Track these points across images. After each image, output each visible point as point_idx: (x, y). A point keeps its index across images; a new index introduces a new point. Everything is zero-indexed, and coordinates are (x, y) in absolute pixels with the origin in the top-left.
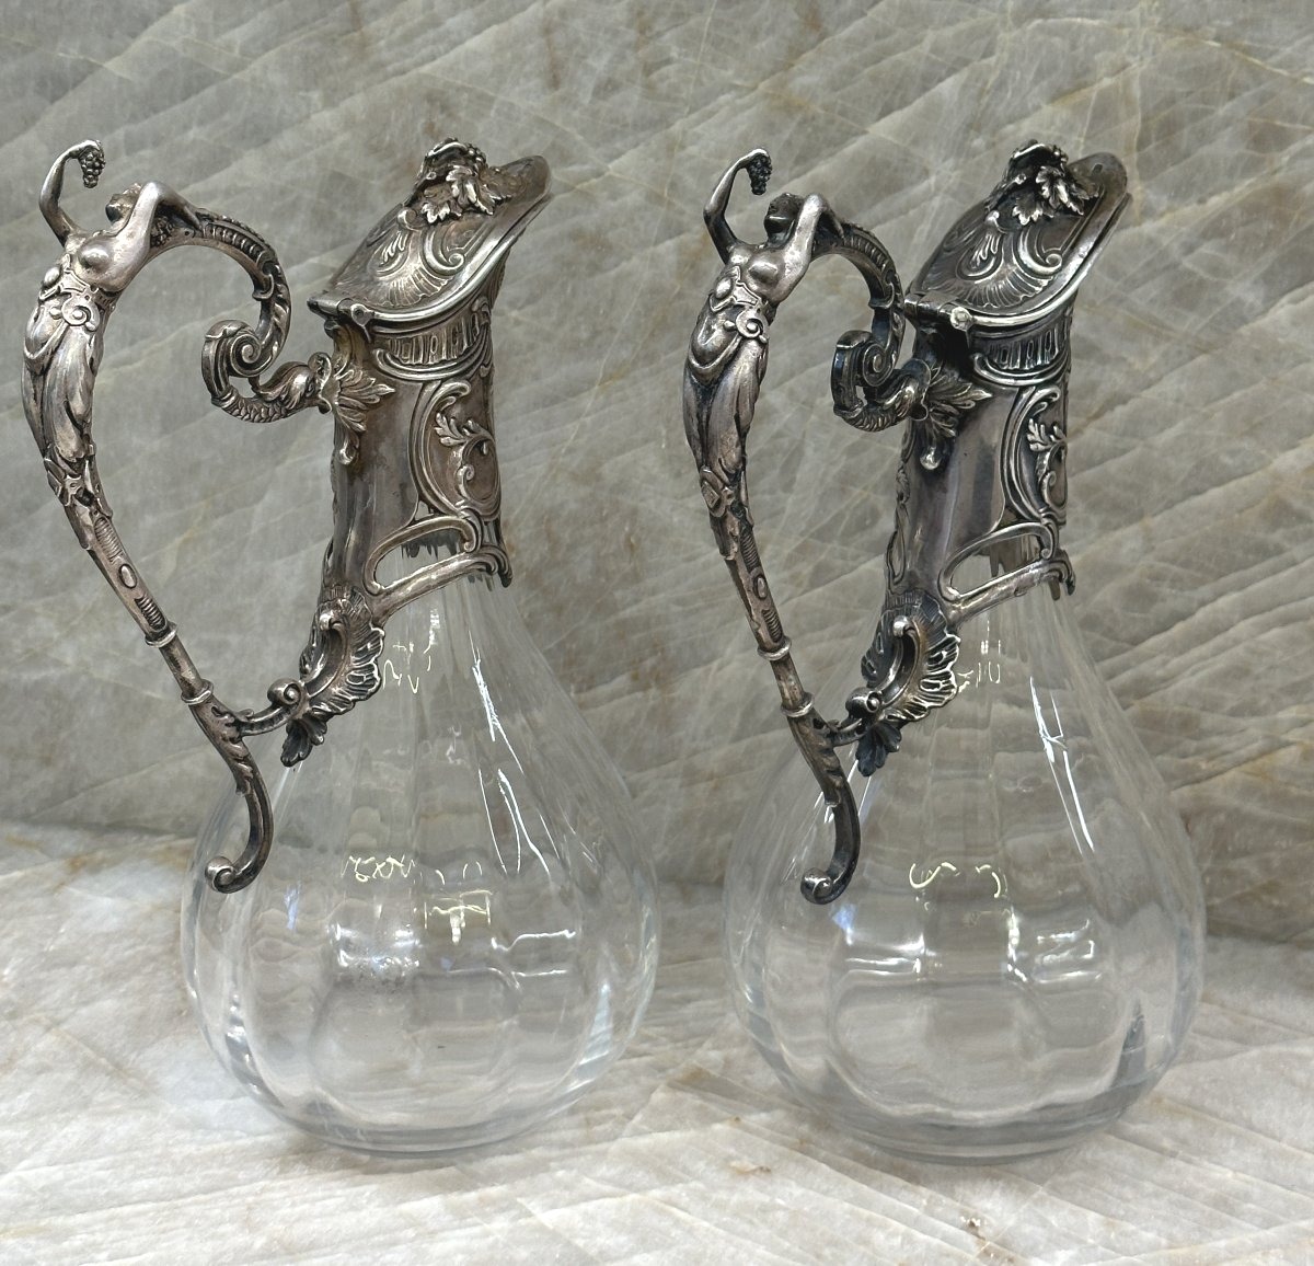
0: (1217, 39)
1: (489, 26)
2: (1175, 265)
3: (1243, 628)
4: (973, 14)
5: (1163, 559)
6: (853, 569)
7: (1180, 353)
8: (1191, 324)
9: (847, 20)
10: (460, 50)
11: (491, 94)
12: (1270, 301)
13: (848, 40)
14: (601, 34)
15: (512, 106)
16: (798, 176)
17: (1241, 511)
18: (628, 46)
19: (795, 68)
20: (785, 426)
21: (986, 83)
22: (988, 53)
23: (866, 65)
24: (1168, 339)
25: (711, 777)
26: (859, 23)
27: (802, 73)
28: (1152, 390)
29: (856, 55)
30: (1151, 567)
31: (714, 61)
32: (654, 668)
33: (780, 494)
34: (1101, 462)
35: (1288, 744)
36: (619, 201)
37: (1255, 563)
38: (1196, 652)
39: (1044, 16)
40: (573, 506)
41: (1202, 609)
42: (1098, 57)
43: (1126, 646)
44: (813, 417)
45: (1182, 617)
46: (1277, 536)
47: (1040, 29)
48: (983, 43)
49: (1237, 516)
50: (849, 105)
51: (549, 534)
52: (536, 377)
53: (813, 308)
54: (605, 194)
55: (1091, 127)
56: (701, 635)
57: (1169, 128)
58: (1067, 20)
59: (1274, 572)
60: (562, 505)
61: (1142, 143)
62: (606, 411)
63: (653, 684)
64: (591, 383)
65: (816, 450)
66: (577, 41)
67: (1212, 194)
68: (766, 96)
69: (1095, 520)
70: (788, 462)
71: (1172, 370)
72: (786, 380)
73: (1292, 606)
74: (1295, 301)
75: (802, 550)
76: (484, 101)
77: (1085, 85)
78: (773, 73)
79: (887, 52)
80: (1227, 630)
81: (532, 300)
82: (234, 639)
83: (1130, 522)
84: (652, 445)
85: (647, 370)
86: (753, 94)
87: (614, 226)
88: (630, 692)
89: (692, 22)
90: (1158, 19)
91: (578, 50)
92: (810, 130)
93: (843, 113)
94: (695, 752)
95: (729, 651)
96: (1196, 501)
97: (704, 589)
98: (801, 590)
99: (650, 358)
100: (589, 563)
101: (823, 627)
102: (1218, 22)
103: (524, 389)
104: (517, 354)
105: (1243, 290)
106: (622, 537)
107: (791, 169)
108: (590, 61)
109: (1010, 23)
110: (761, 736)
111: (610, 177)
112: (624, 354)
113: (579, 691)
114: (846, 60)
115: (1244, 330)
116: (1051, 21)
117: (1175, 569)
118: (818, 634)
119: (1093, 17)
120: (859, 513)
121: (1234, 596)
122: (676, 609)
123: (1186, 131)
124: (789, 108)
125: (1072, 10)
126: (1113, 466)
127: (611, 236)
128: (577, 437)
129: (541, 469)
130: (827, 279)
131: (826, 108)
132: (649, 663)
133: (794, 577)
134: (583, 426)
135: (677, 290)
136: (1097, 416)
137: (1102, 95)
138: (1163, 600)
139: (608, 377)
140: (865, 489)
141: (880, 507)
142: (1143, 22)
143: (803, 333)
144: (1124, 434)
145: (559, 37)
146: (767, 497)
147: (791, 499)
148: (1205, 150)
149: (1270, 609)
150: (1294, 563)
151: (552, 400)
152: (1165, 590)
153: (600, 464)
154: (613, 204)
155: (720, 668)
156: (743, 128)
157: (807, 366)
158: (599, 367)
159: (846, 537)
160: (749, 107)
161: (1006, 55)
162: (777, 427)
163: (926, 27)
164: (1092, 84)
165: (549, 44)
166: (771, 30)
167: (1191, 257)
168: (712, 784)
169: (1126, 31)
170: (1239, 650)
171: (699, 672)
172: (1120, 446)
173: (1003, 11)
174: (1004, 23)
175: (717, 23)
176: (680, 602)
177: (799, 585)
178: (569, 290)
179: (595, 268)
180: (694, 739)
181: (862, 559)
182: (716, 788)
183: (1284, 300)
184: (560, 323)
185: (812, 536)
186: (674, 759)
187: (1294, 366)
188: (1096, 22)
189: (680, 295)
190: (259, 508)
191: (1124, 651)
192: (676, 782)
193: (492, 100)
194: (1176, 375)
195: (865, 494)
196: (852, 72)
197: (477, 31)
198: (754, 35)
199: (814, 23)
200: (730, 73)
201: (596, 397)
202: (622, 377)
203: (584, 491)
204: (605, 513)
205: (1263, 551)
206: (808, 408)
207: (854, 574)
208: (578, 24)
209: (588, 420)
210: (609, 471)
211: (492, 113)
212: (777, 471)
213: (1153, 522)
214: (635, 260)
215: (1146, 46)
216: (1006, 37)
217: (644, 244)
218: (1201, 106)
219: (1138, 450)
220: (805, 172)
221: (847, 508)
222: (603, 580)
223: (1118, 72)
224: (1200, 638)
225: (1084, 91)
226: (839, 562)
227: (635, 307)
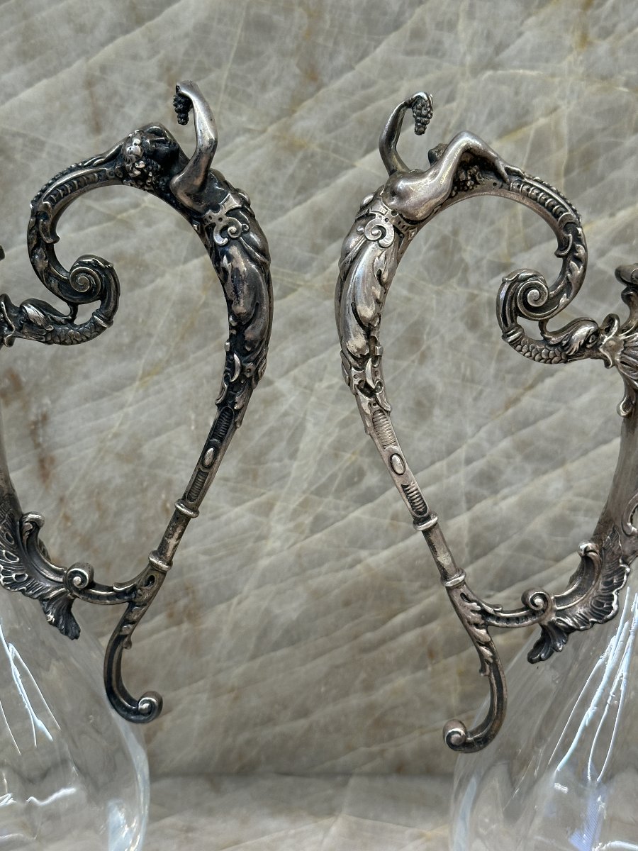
0: (627, 85)
1: (39, 79)
2: (591, 266)
4: (439, 67)
5: (579, 495)
6: (344, 517)
8: (603, 311)
9: (339, 73)
10: (14, 101)
11: (43, 138)
13: (340, 91)
14: (136, 87)
15: (61, 149)
16: (300, 203)
18: (160, 96)
19: (297, 115)
20: (291, 407)
21: (449, 124)
22: (450, 99)
23: (354, 111)
25: (232, 690)
26: (349, 76)
27: (302, 118)
29: (346, 103)
30: (570, 501)
31: (231, 109)
32: (186, 607)
33: (286, 461)
34: (535, 422)
36: (154, 227)
39: (495, 67)
40: (118, 481)
42: (536, 101)
43: (551, 562)
44: (313, 399)
47: (491, 79)
48: (447, 91)
50: (340, 144)
51: (99, 506)
52: (86, 376)
53: (313, 311)
54: (142, 222)
55: (529, 159)
56: (223, 578)
57: (588, 158)
58: (512, 71)
60: (109, 481)
61: (568, 170)
62: (146, 401)
63: (185, 619)
64: (133, 379)
65: (315, 424)
66: (116, 93)
67: (619, 209)
68: (274, 138)
69: (529, 467)
70: (293, 435)
72: (292, 369)
75: (304, 505)
76: (38, 144)
77: (526, 124)
78: (279, 118)
79: (370, 100)
83: (555, 467)
84: (183, 428)
85: (178, 366)
86: (263, 137)
87: (150, 249)
88: (167, 628)
89: (212, 76)
90: (581, 70)
91: (116, 100)
92: (309, 165)
93: (336, 150)
94: (220, 671)
95: (246, 589)
97: (226, 540)
98: (302, 537)
99: (181, 357)
100: (132, 526)
101: (320, 564)
102: (626, 72)
103: (75, 388)
104: (70, 358)
106: (160, 503)
107: (295, 198)
108: (126, 110)
109: (468, 74)
110: (272, 654)
111: (146, 207)
112: (160, 354)
114: (338, 106)
116: (500, 72)
117: (589, 502)
118: (316, 570)
119: (532, 68)
120: (349, 472)
122: (203, 558)
123: (601, 160)
124: (292, 148)
125: (516, 63)
126: (543, 425)
127: (148, 257)
128: (121, 424)
129: (90, 452)
130: (323, 286)
131: (322, 146)
132: (182, 603)
133: (297, 527)
134: (126, 415)
136: (532, 387)
137: (539, 133)
138: (579, 526)
139: (147, 374)
140: (353, 453)
141: (365, 467)
142: (571, 72)
143: (305, 332)
144: (552, 399)
145: (99, 90)
146: (277, 465)
147: (296, 464)
148: (615, 175)
151: (99, 395)
152: (581, 518)
153: (140, 446)
154: (148, 231)
155: (239, 603)
156: (254, 165)
157: (307, 358)
158: (139, 366)
159: (339, 492)
160: (260, 147)
161: (465, 101)
162: (283, 408)
163: (402, 78)
164: (531, 123)
165: (92, 95)
166: (277, 82)
167: (603, 259)
169: (557, 80)
171: (222, 607)
172: (549, 409)
173: (462, 64)
174: (463, 74)
175: (233, 77)
176: (206, 552)
177: (302, 533)
179: (134, 284)
180: (219, 661)
181: (351, 509)
182: (236, 698)
185: (312, 493)
186: (202, 678)
188: (534, 73)
189: (205, 305)
191: (549, 567)
192: (204, 697)
193: (43, 144)
195: (354, 458)
196: (342, 117)
197: (29, 85)
198: (263, 87)
199: (313, 77)
200: (244, 119)
201: (137, 391)
202: (158, 373)
203: (127, 468)
204: (145, 484)
206: (308, 391)
207: (346, 521)
208: (116, 79)
209: (130, 410)
210: (148, 450)
211: (44, 155)
212: (284, 444)
213: (572, 467)
214: (168, 277)
215: (572, 91)
216: (465, 86)
217: (175, 263)
218: (612, 139)
219: (562, 412)
220: (305, 200)
221: (340, 469)
222: (144, 539)
223: (551, 113)
225: (525, 129)
226: (333, 513)
227: (168, 315)
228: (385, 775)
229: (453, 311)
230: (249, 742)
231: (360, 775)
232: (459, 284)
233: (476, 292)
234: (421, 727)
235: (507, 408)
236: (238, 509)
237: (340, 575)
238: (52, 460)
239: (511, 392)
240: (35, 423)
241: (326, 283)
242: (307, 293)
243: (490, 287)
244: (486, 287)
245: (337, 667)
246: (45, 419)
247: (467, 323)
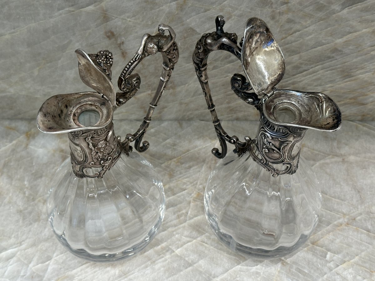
2: (318, 2)
3: (321, 71)
5: (303, 61)
6: (224, 66)
7: (316, 21)
8: (320, 14)
12: (343, 9)
17: (325, 51)
24: (313, 18)
25: (186, 103)
28: (307, 28)
30: (300, 62)
34: (291, 43)
35: (327, 90)
37: (327, 60)
38: (308, 76)
41: (312, 69)
45: (306, 70)
46: (333, 55)
49: (324, 52)
56: (183, 80)
59: (331, 61)
71: (313, 24)
72: (208, 31)
73: (334, 67)
74: (349, 9)
80: (317, 72)
81: (134, 16)
82: (58, 86)
83: (296, 54)
94: (182, 100)
95: (190, 82)
96: (315, 49)
97: (184, 71)
100: (153, 68)
101: (215, 77)
103: (133, 35)
105: (336, 7)
110: (198, 96)
113: (152, 91)
115: (334, 16)
117: (306, 62)
120: (226, 56)
121: (320, 66)
126: (294, 44)
130: (220, 9)
135: (177, 13)
136: (291, 34)
138: (302, 68)
144: (298, 38)
149: (328, 68)
150: (336, 59)
152: (303, 66)
155: (188, 85)
158: (154, 30)
159: (222, 60)
168: (186, 105)
170: (319, 75)
171: (183, 86)
172: (296, 40)
176: (177, 74)
178: (145, 14)
179: (152, 9)
180: (181, 98)
181: (226, 64)
182: (187, 105)
183: (347, 8)
184: (143, 21)
185: (213, 60)
186: (176, 101)
187: (345, 22)
190: (60, 61)
191: (291, 77)
192: (177, 105)
194: (314, 25)
204: (157, 59)
205: (329, 58)
207: (224, 67)
213: (302, 54)
214: (164, 7)
217: (167, 3)
219: (301, 41)
221: (223, 55)
224: (310, 74)
226: (220, 65)
227: (165, 17)
228: (232, 120)
229: (266, 15)
230: (191, 114)
231: (225, 120)
232: (269, 8)
233: (275, 10)
234: (244, 111)
235: (282, 40)
236: (188, 65)
237: (221, 79)
238: (126, 53)
239: (284, 36)
240: (120, 44)
241: (221, 8)
242: (214, 11)
243: (280, 8)
244: (279, 8)
245: (219, 99)
246: (123, 43)
247: (270, 18)
